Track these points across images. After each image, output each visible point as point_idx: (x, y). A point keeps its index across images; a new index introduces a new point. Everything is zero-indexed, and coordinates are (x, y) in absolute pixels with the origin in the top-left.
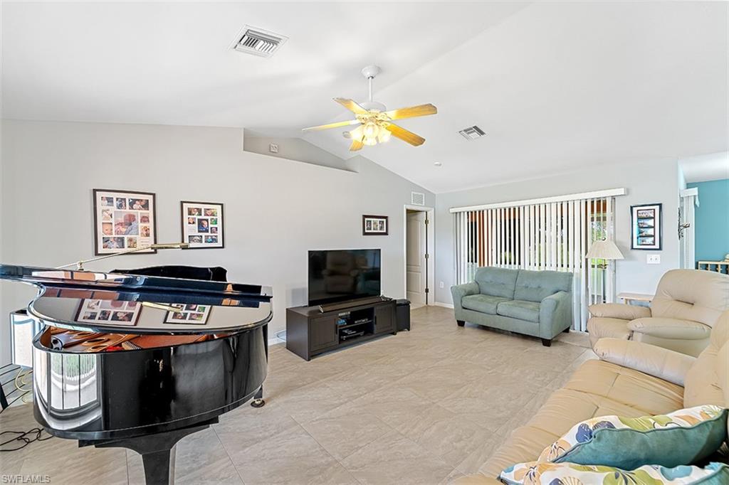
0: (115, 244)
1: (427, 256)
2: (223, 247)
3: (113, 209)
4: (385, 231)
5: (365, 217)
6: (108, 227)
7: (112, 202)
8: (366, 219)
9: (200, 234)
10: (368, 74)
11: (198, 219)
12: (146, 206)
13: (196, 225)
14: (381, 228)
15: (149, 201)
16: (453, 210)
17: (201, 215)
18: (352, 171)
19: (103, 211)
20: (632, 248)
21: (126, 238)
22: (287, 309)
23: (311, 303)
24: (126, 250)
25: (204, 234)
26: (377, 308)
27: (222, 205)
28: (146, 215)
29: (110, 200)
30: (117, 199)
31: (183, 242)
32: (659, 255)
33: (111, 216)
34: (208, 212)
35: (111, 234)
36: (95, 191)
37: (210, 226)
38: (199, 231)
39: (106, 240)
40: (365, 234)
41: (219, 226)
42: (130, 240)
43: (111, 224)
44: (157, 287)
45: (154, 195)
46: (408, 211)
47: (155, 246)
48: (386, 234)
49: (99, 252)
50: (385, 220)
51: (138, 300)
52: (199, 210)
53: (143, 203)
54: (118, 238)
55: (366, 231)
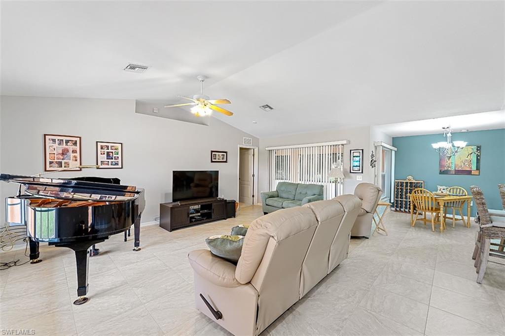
0: (57, 165)
1: (253, 176)
2: (122, 168)
3: (56, 145)
4: (225, 160)
5: (212, 152)
6: (52, 155)
7: (55, 141)
8: (213, 153)
9: (108, 160)
10: (200, 79)
11: (107, 152)
12: (75, 144)
13: (105, 155)
14: (223, 158)
15: (77, 142)
16: (267, 149)
17: (108, 149)
18: (206, 125)
19: (50, 147)
20: (350, 172)
21: (63, 161)
22: (160, 204)
23: (174, 201)
24: (63, 168)
25: (110, 161)
26: (215, 204)
27: (122, 144)
28: (75, 149)
29: (54, 141)
30: (58, 140)
31: (97, 164)
32: (361, 176)
33: (54, 149)
34: (113, 148)
35: (54, 159)
36: (45, 135)
37: (114, 156)
38: (107, 159)
39: (51, 163)
40: (212, 162)
41: (120, 156)
42: (65, 163)
43: (54, 154)
44: (82, 186)
45: (80, 138)
46: (241, 149)
47: (81, 167)
48: (226, 162)
49: (47, 170)
50: (225, 154)
51: (72, 192)
52: (108, 147)
53: (73, 142)
54: (59, 162)
55: (213, 160)
